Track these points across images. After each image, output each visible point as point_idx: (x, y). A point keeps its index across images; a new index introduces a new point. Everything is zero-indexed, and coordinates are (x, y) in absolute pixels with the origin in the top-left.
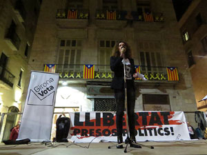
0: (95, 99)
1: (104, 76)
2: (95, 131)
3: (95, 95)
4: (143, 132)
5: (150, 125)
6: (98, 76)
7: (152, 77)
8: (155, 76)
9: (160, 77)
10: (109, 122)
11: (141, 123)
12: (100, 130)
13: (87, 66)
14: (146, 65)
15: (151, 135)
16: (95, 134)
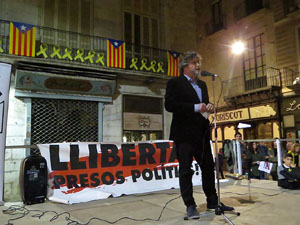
0: (33, 99)
1: (56, 52)
2: (88, 178)
3: (34, 91)
4: (160, 173)
5: (170, 162)
6: (43, 51)
7: (144, 66)
8: (148, 65)
9: (156, 67)
10: (110, 160)
11: (157, 159)
12: (97, 174)
13: (17, 25)
14: (133, 41)
15: (171, 177)
16: (90, 182)
